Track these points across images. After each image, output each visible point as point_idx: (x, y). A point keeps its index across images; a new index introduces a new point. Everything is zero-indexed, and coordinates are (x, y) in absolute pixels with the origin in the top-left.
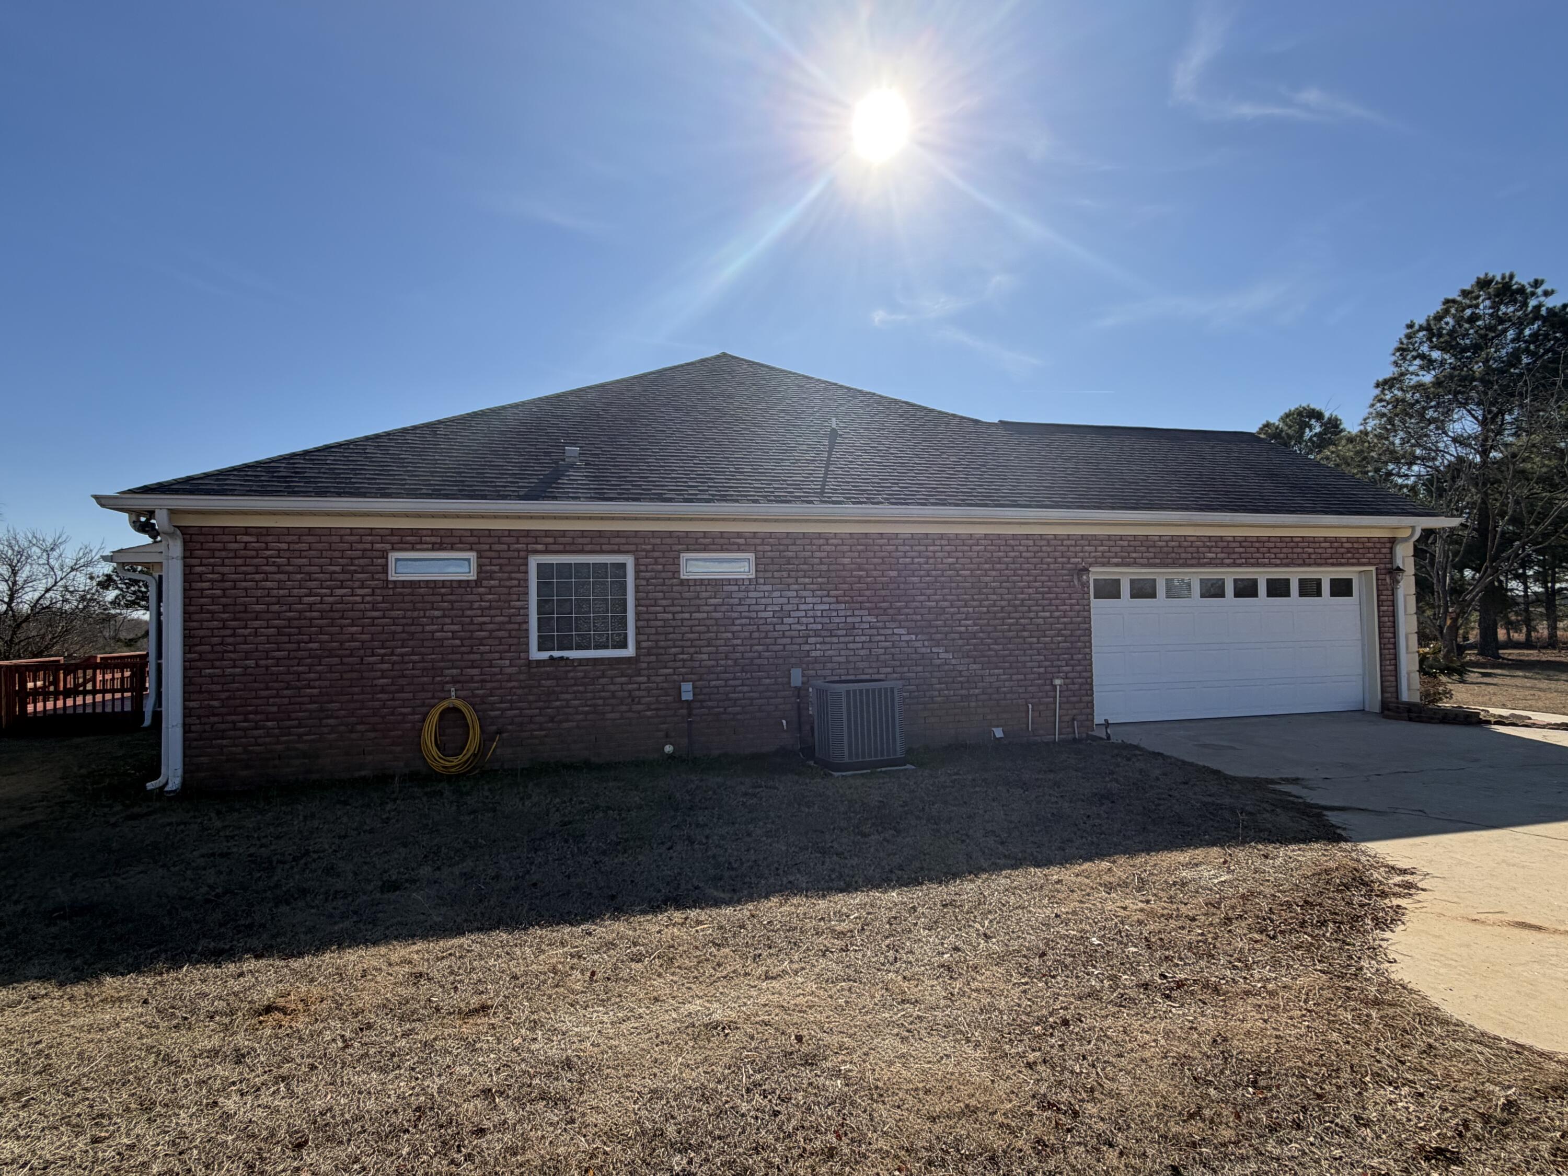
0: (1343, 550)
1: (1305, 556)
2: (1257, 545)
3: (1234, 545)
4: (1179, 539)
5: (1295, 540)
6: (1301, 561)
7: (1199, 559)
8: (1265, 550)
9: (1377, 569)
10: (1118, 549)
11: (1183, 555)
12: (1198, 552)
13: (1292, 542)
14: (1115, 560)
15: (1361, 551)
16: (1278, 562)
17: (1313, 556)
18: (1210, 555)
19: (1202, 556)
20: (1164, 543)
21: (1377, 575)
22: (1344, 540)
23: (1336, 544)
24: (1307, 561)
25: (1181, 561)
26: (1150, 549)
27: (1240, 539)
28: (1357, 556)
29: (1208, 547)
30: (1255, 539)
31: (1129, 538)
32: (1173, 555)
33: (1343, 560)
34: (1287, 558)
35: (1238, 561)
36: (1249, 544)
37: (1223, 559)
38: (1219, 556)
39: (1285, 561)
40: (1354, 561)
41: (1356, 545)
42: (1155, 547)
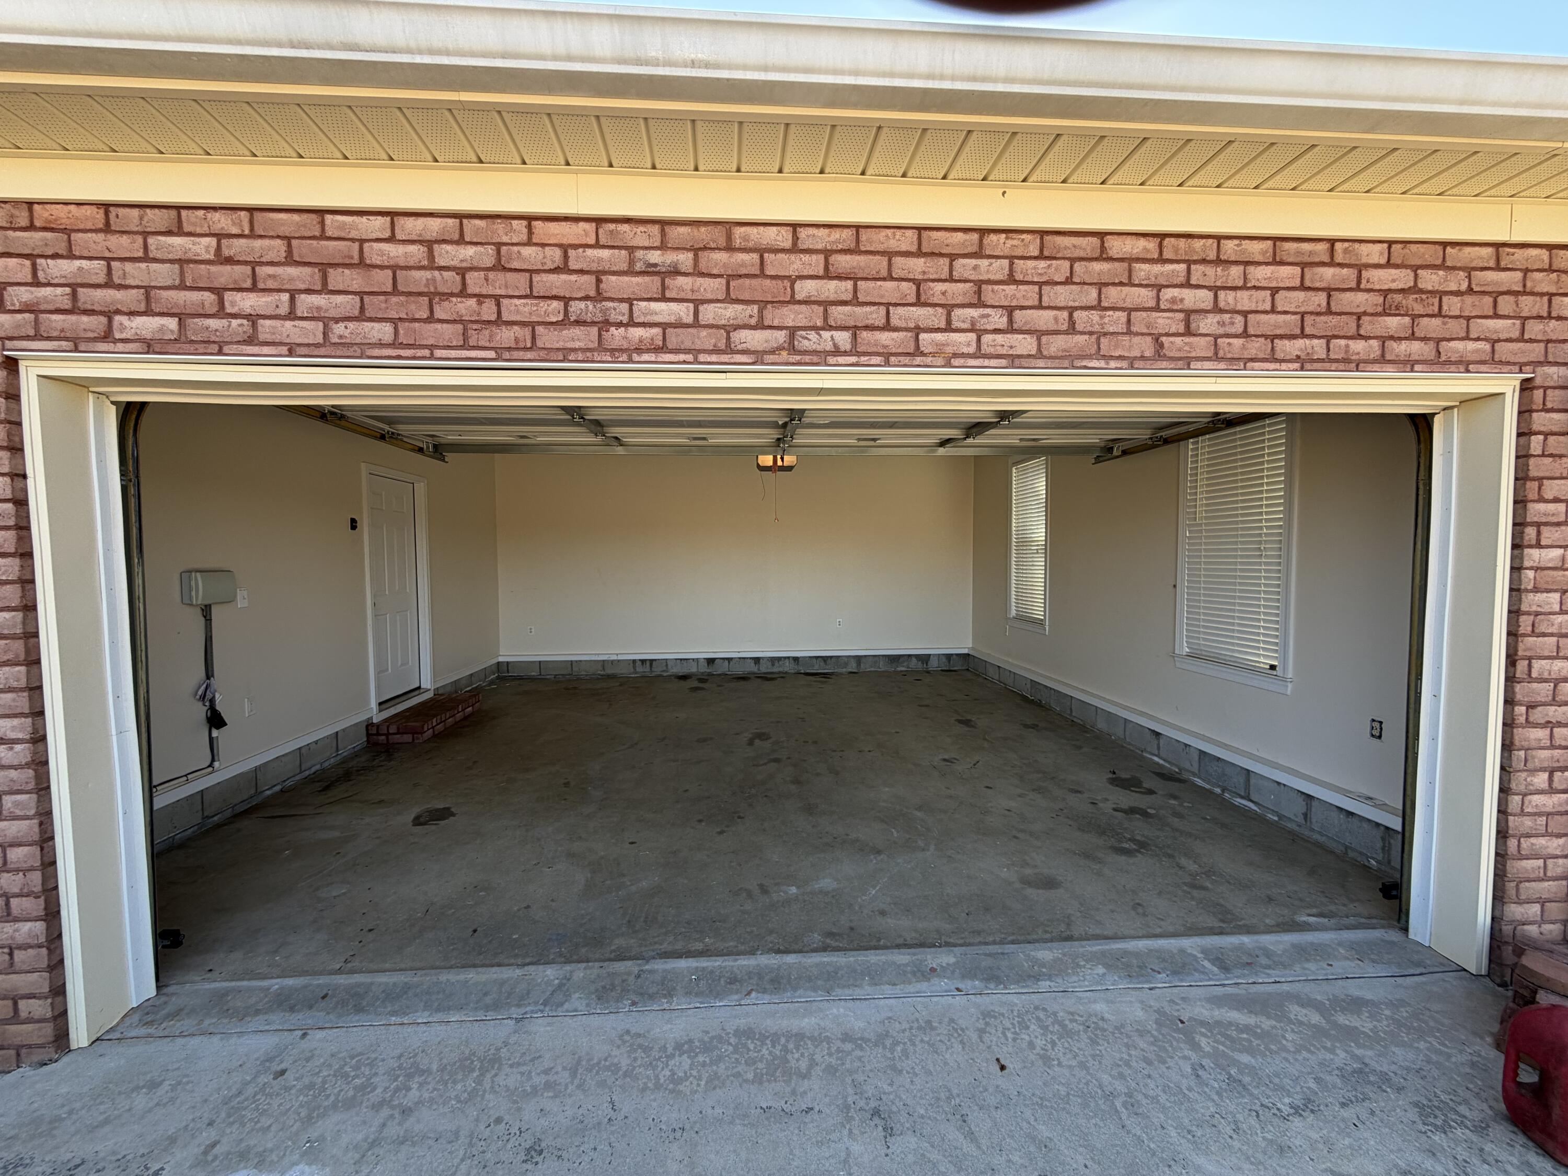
0: (1360, 300)
1: (1165, 322)
2: (917, 266)
3: (796, 264)
4: (501, 232)
5: (1116, 247)
6: (1145, 346)
7: (605, 324)
8: (958, 291)
9: (1526, 387)
10: (163, 273)
11: (515, 309)
12: (599, 297)
13: (1103, 256)
14: (146, 325)
15: (1452, 305)
16: (1024, 344)
17: (1208, 324)
18: (664, 311)
19: (619, 311)
20: (416, 252)
21: (1524, 412)
22: (1375, 254)
23: (1328, 274)
24: (1175, 345)
25: (506, 336)
26: (337, 278)
27: (822, 239)
28: (1431, 326)
29: (651, 270)
30: (907, 242)
31: (222, 222)
32: (467, 306)
33: (1358, 346)
34: (1072, 329)
35: (811, 341)
36: (879, 264)
37: (730, 329)
38: (709, 313)
39: (1056, 344)
40: (1416, 348)
41: (1430, 280)
42: (362, 264)
